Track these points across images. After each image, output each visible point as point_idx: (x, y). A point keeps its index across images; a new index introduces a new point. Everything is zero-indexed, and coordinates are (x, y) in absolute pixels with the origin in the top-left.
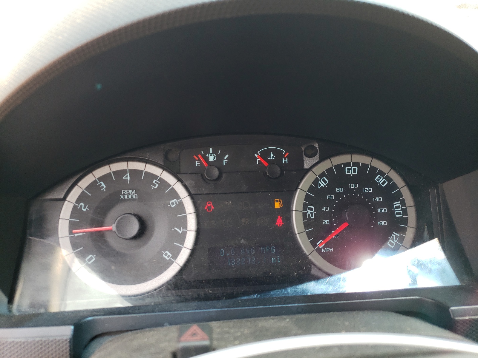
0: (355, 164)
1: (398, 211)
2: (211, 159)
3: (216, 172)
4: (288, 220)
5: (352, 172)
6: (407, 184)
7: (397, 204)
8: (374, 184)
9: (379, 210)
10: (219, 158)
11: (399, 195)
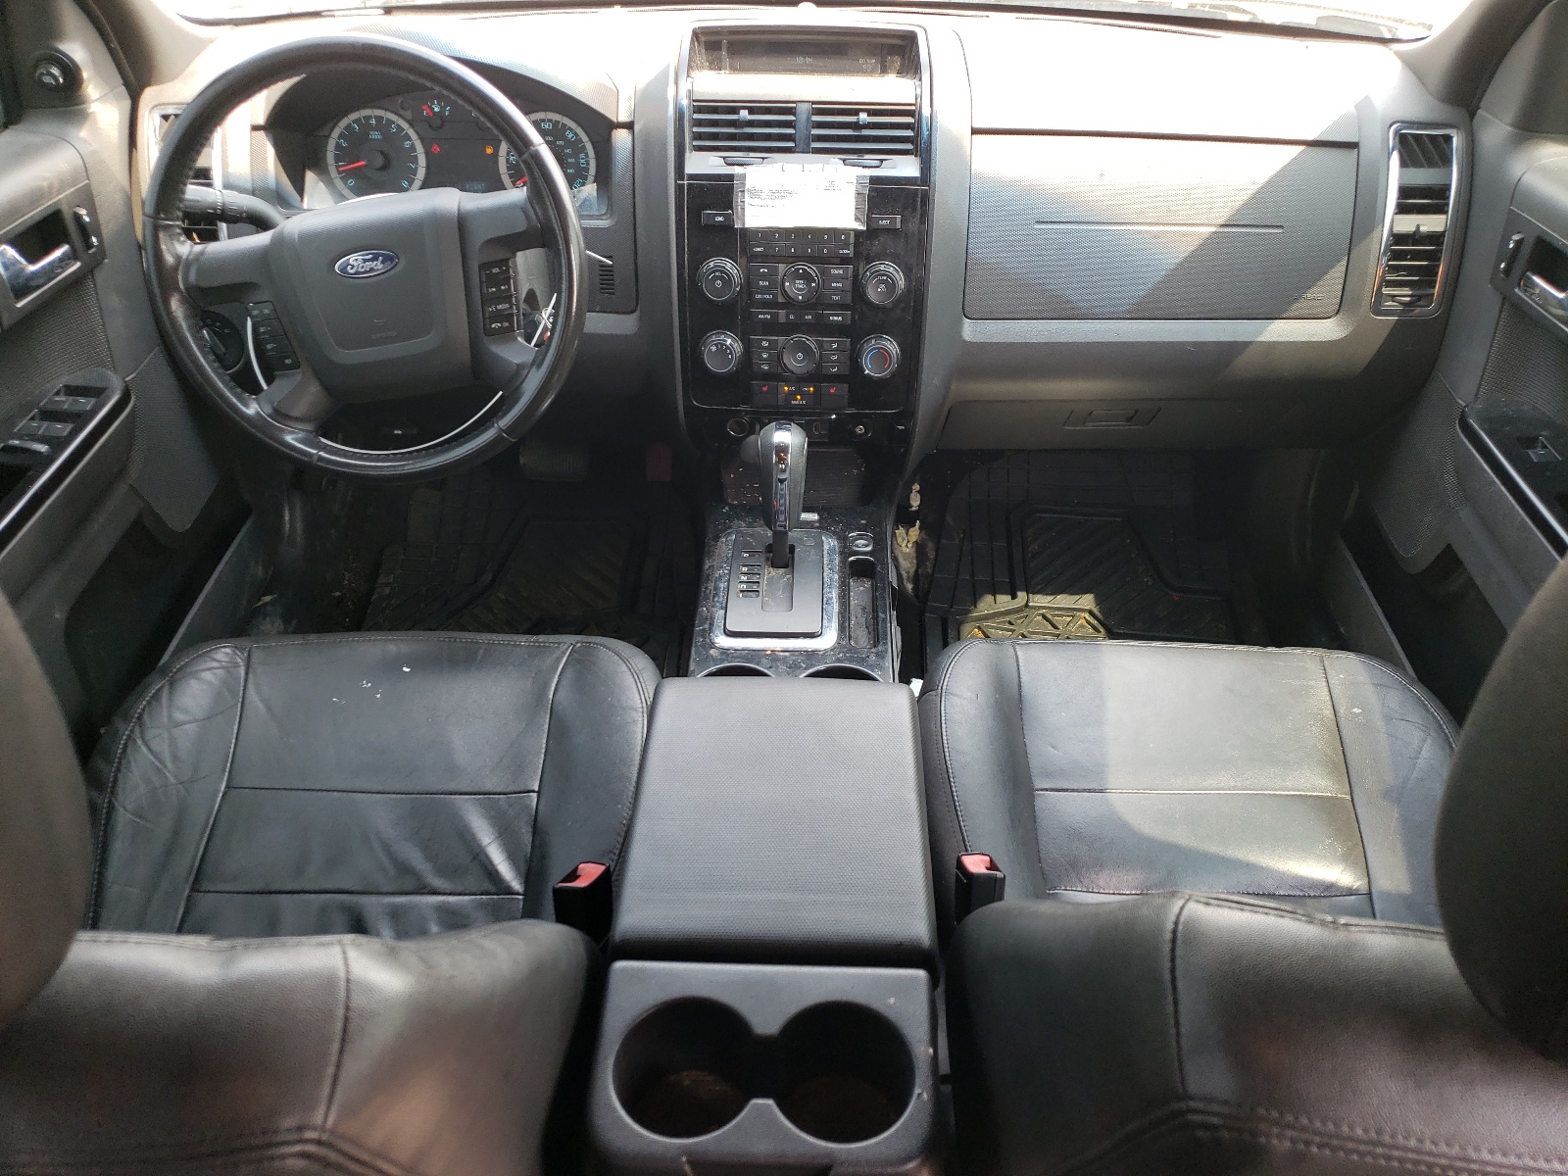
0: (550, 121)
1: (582, 161)
2: (436, 109)
3: (439, 122)
4: (496, 162)
5: (547, 127)
6: (590, 140)
7: (582, 156)
8: (564, 138)
9: (570, 160)
10: (443, 109)
11: (584, 148)
